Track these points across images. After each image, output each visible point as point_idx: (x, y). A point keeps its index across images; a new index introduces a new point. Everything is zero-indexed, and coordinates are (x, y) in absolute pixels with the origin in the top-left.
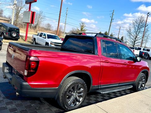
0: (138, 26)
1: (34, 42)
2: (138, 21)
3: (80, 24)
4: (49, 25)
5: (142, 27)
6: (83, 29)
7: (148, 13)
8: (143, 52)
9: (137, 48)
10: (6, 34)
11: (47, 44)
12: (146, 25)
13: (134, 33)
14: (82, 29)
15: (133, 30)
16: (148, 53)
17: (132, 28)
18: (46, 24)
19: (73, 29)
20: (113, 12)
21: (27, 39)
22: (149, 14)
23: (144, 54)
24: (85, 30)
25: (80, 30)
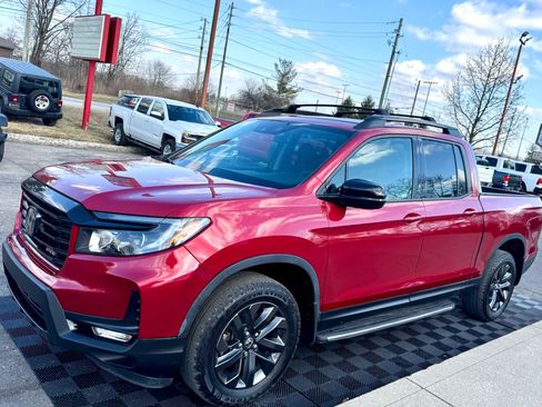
0: (485, 78)
1: (118, 131)
2: (487, 63)
3: (276, 65)
4: (160, 69)
5: (499, 82)
6: (288, 87)
7: (524, 35)
8: (506, 175)
9: (484, 159)
10: (11, 100)
11: (168, 139)
12: (515, 78)
13: (472, 105)
14: (282, 87)
15: (467, 92)
16: (520, 177)
17: (465, 88)
18: (150, 65)
19: (247, 83)
20: (400, 25)
21: (91, 119)
22: (528, 37)
23: (509, 180)
24: (295, 89)
25: (276, 88)
